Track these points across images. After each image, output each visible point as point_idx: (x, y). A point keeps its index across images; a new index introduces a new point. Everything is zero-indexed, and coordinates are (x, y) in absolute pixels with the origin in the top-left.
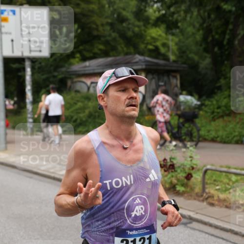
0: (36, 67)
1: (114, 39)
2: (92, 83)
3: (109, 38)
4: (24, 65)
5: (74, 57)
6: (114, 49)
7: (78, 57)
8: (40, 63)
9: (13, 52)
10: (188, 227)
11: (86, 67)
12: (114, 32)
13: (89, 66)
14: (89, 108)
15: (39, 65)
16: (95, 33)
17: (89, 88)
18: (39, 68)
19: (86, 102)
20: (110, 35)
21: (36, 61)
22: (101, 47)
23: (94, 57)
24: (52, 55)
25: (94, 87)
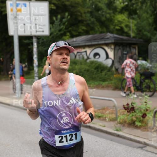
0: (40, 42)
1: (93, 23)
2: (78, 53)
3: (89, 22)
4: (32, 41)
5: (66, 35)
6: (93, 29)
7: (68, 35)
8: (43, 40)
9: (25, 32)
10: (143, 150)
11: (73, 42)
12: (92, 17)
13: (76, 41)
14: (76, 69)
15: (42, 41)
16: (80, 18)
17: (76, 56)
18: (42, 43)
19: (74, 66)
20: (90, 20)
21: (40, 38)
22: (84, 28)
23: (79, 35)
24: (51, 34)
25: (79, 55)
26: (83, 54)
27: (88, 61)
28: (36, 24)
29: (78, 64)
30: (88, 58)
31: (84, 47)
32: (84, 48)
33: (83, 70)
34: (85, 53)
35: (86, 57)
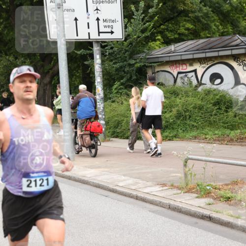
2: (179, 73)
5: (154, 40)
6: (206, 27)
7: (159, 40)
9: (77, 35)
12: (205, 5)
13: (174, 51)
14: (177, 105)
15: (111, 51)
17: (175, 81)
20: (200, 10)
21: (106, 46)
22: (189, 26)
24: (127, 37)
25: (181, 78)
26: (190, 75)
27: (200, 89)
28: (98, 19)
29: (180, 96)
30: (200, 83)
31: (191, 61)
32: (191, 65)
33: (190, 108)
34: (193, 74)
35: (195, 82)
